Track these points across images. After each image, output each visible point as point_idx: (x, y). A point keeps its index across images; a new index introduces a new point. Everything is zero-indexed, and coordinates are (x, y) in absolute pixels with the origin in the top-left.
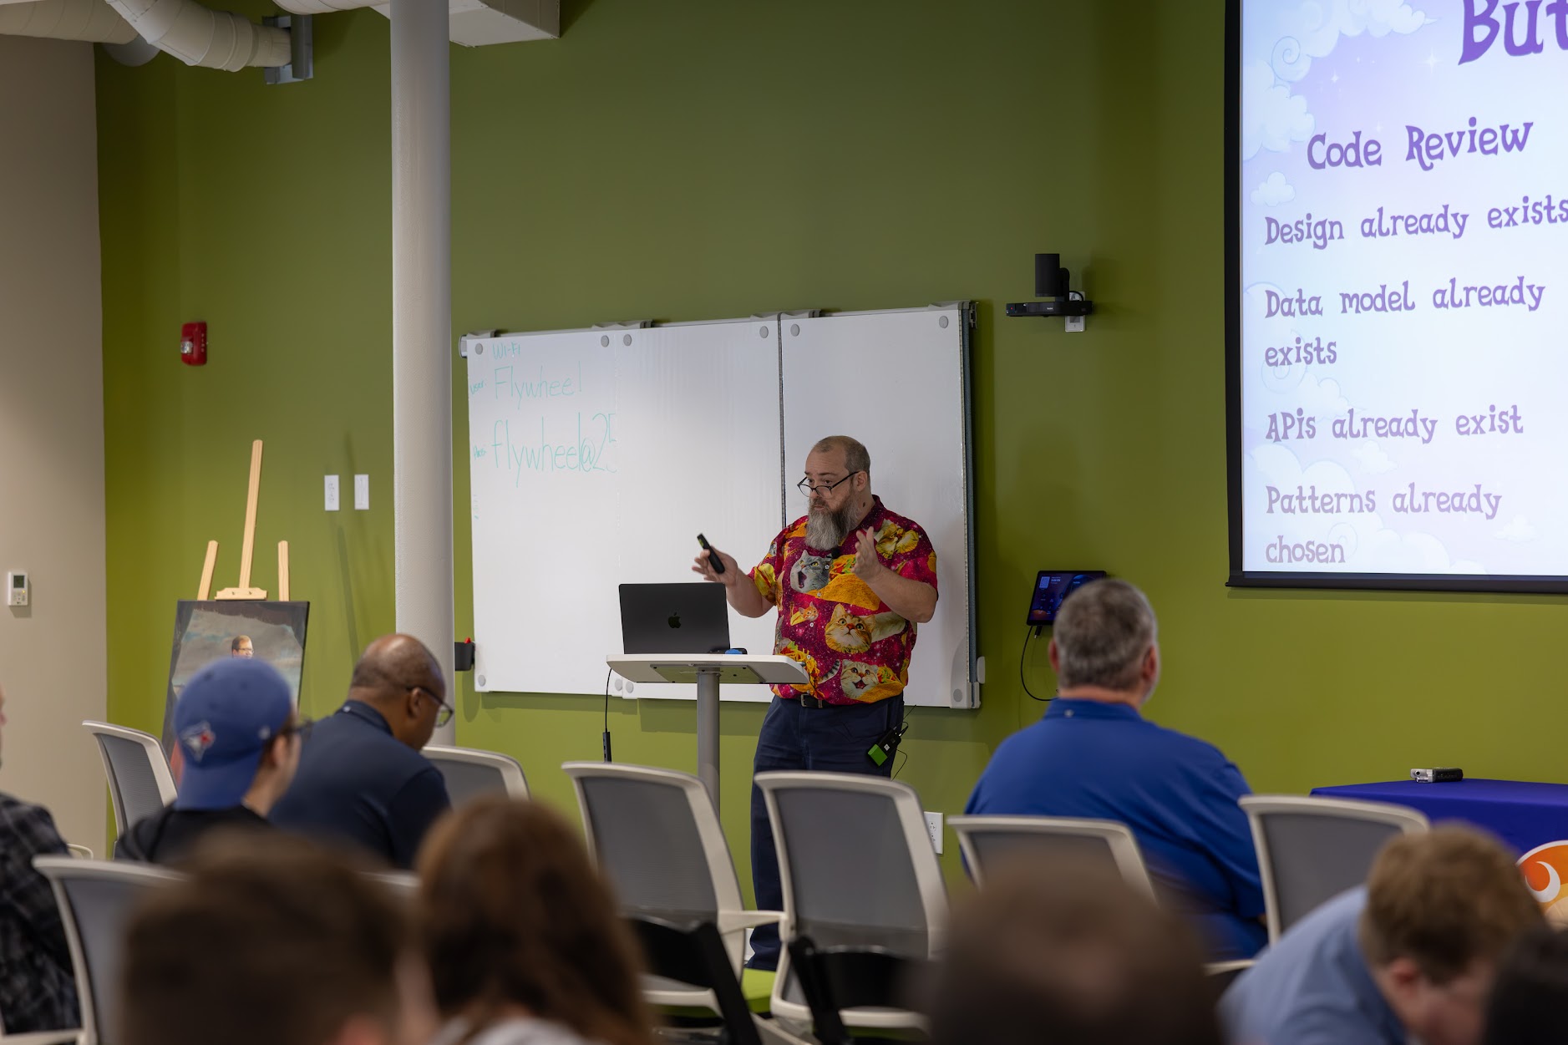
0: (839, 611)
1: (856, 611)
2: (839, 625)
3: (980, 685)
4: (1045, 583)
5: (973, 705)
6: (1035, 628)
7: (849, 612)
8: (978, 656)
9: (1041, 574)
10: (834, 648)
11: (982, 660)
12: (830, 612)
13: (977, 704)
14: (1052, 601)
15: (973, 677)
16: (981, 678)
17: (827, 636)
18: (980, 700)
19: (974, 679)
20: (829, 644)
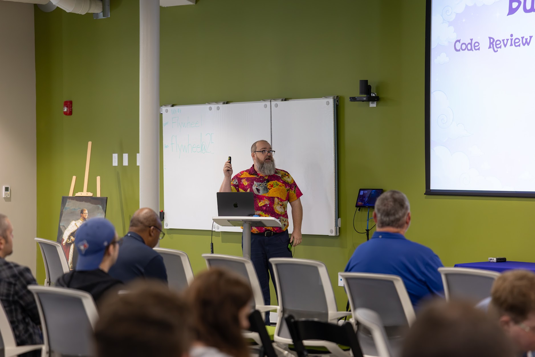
0: (276, 200)
1: (281, 200)
2: (278, 205)
3: (339, 228)
4: (362, 193)
5: (337, 235)
6: (358, 208)
7: (280, 200)
8: (338, 218)
9: (361, 190)
10: (278, 213)
11: (339, 219)
12: (274, 200)
13: (338, 234)
14: (364, 199)
15: (336, 225)
16: (339, 226)
17: (275, 209)
18: (339, 233)
19: (337, 226)
20: (276, 211)
